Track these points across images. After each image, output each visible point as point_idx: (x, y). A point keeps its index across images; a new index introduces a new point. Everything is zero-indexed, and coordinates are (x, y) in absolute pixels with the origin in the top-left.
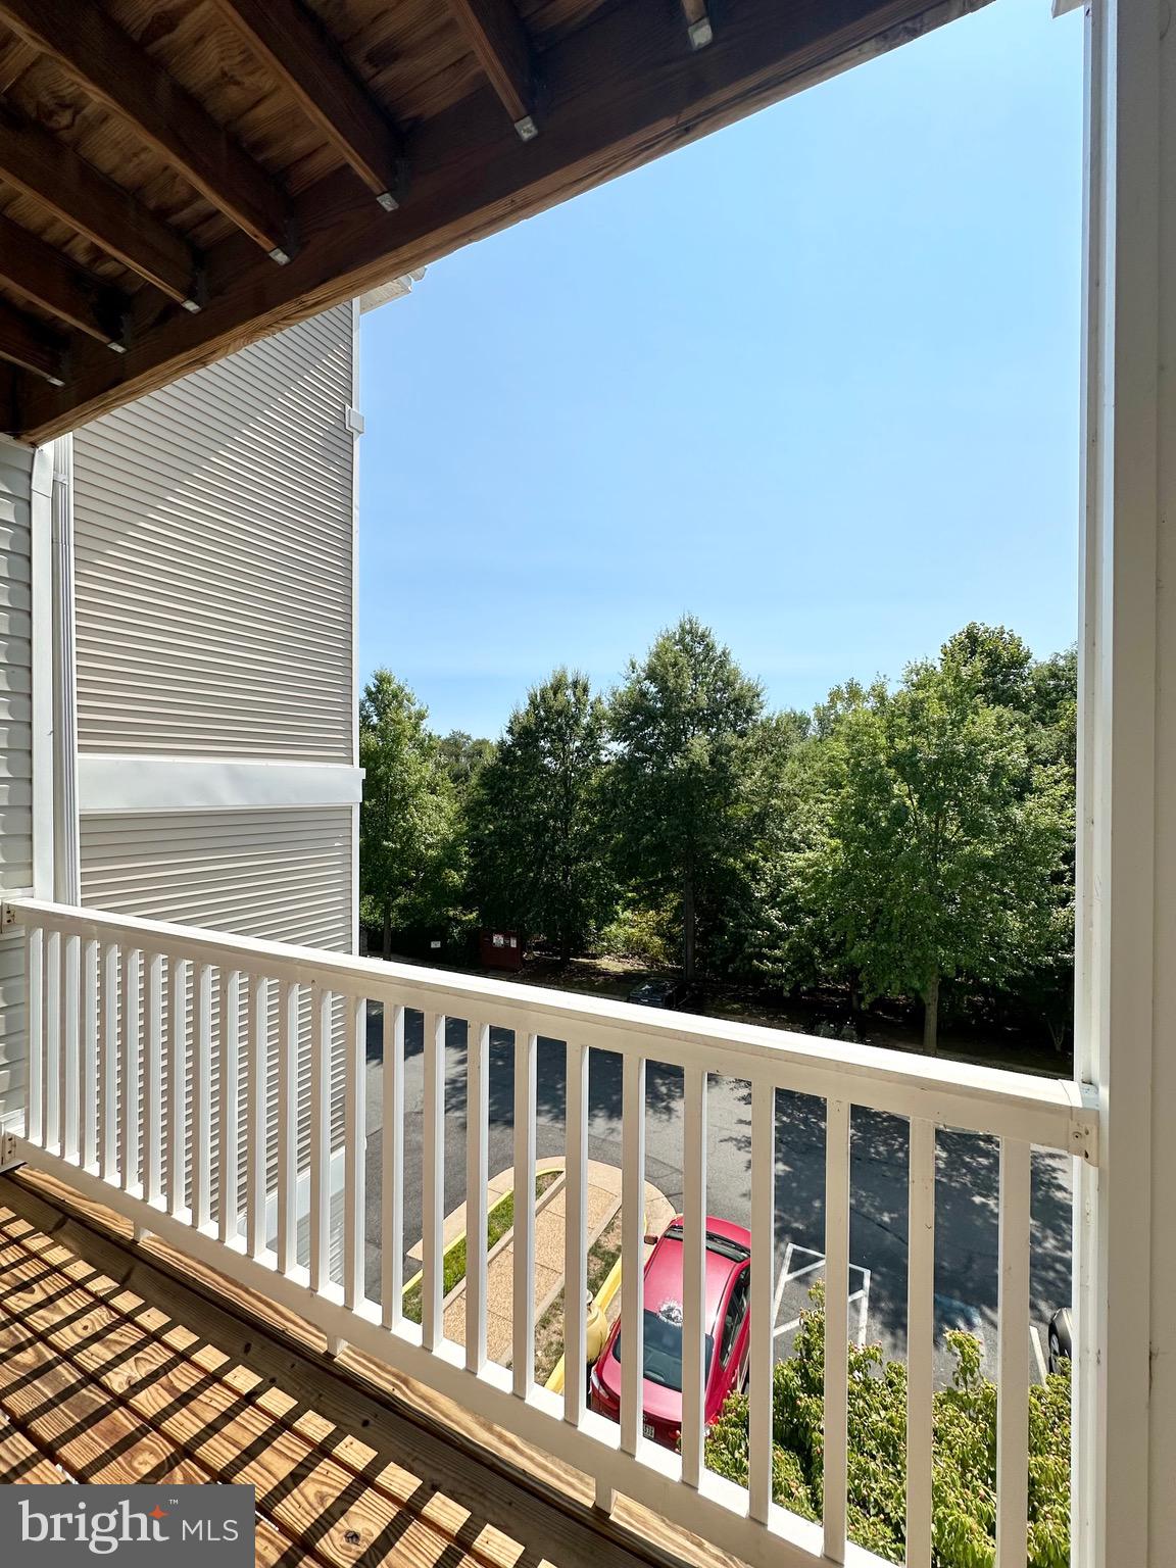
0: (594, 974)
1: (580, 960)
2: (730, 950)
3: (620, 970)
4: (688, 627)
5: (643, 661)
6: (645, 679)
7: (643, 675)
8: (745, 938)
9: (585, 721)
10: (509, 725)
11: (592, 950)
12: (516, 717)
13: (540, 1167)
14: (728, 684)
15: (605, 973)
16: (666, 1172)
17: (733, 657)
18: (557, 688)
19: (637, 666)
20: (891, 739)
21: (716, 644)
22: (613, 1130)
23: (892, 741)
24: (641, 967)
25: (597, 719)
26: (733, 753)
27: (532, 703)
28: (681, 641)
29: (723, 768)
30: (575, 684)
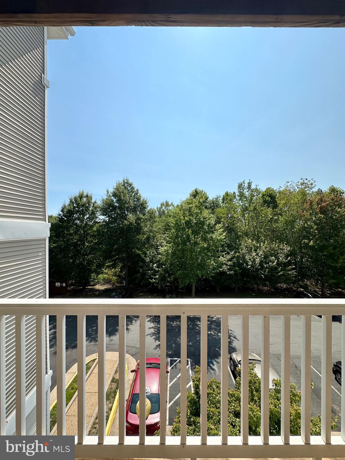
0: (95, 291)
1: (89, 287)
2: (140, 278)
3: (103, 289)
4: (126, 181)
5: (111, 190)
6: (112, 196)
7: (111, 195)
8: (145, 274)
9: (91, 209)
10: (61, 209)
11: (92, 283)
12: (65, 206)
13: (87, 360)
14: (139, 199)
15: (99, 290)
16: (131, 349)
17: (140, 192)
18: (81, 197)
19: (109, 192)
20: (184, 217)
21: (135, 187)
22: (111, 340)
23: (184, 218)
24: (110, 287)
25: (96, 208)
26: (142, 220)
27: (71, 201)
28: (124, 185)
29: (139, 224)
30: (87, 196)
